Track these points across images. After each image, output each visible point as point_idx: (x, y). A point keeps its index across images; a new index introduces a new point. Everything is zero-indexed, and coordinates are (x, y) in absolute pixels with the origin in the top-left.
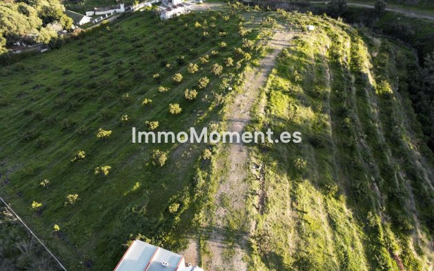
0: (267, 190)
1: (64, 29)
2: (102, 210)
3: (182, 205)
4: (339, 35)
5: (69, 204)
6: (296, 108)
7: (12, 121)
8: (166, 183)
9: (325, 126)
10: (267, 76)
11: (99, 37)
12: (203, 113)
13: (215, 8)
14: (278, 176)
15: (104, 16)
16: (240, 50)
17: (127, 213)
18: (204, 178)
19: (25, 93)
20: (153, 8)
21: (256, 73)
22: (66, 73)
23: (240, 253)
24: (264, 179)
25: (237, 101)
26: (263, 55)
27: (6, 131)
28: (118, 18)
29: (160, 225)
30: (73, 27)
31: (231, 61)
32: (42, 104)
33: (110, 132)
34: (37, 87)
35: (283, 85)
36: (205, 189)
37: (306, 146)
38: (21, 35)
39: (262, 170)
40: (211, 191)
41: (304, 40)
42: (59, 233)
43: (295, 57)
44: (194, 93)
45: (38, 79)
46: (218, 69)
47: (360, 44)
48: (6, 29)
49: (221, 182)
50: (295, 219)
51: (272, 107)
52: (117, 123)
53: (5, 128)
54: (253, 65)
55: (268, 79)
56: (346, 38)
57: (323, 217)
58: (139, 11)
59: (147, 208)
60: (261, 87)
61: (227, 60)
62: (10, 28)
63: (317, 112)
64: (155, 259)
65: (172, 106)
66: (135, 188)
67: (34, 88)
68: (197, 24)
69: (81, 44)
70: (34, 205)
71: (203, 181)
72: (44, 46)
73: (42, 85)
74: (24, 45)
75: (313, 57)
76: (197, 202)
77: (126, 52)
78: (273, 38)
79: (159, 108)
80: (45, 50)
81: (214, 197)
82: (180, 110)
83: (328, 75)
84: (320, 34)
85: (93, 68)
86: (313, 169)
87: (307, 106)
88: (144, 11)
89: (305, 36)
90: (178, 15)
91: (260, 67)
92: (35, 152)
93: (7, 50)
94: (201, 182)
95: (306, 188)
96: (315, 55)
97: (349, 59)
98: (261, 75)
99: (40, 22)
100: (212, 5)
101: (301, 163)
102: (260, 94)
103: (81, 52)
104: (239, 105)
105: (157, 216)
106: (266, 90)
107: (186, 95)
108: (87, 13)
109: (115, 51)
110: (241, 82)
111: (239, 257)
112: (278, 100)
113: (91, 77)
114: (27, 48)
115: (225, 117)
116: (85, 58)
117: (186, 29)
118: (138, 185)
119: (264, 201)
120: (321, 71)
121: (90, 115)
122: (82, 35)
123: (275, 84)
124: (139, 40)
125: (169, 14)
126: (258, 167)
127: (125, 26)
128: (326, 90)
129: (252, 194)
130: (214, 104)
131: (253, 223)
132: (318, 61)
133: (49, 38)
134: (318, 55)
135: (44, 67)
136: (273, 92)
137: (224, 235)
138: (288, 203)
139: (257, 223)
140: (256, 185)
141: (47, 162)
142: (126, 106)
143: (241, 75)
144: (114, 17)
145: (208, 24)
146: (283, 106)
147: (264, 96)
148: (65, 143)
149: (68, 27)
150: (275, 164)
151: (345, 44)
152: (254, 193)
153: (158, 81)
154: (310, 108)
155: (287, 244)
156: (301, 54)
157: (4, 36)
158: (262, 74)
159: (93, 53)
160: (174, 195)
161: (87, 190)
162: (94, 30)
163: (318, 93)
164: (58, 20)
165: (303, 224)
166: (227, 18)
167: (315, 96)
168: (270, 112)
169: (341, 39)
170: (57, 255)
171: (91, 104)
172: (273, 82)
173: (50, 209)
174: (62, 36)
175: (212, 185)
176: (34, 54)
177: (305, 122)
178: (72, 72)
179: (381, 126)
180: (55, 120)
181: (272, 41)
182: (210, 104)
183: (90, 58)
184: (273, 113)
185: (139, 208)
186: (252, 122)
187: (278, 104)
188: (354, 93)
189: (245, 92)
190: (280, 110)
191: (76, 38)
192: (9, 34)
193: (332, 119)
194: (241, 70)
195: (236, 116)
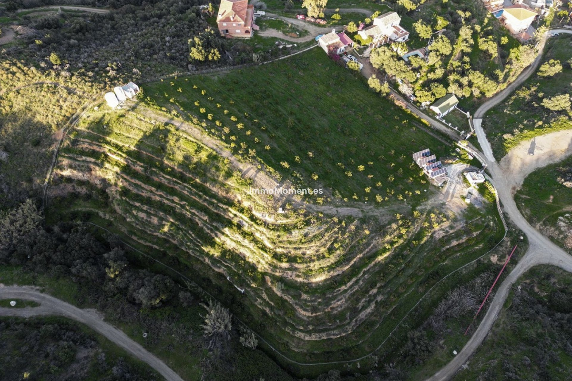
57: (130, 136)
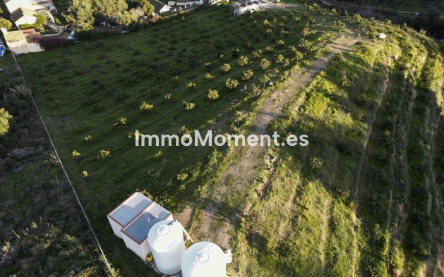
0: (275, 180)
1: (146, 15)
2: (125, 168)
3: (190, 176)
4: (413, 47)
5: (101, 158)
6: (334, 112)
7: (82, 87)
8: (184, 156)
9: (360, 134)
10: (314, 77)
11: (173, 25)
12: (237, 102)
13: (291, 8)
14: (290, 171)
15: (183, 7)
16: (294, 49)
17: (143, 174)
18: (217, 158)
19: (99, 67)
20: (230, 3)
21: (303, 73)
22: (136, 53)
23: (228, 227)
24: (275, 170)
25: (274, 96)
26: (317, 57)
27: (75, 95)
28: (195, 10)
29: (166, 189)
30: (154, 14)
31: (281, 58)
32: (109, 77)
33: (152, 106)
34: (109, 62)
35: (328, 88)
36: (215, 167)
37: (332, 149)
38: (107, 16)
39: (275, 163)
40: (220, 170)
41: (368, 47)
42: (87, 179)
43: (351, 63)
44: (236, 83)
45: (113, 56)
46: (266, 63)
47: (438, 61)
48: (96, 9)
49: (232, 165)
50: (293, 211)
51: (307, 107)
52: (162, 100)
53: (75, 93)
54: (303, 65)
55: (313, 80)
56: (422, 51)
57: (325, 218)
58: (216, 4)
59: (161, 173)
60: (303, 87)
61: (277, 57)
62: (99, 9)
63: (357, 120)
64: (148, 210)
65: (211, 92)
66: (157, 155)
67: (107, 63)
68: (266, 22)
69: (157, 30)
70: (74, 153)
71: (216, 161)
72: (124, 28)
73: (114, 62)
74: (109, 25)
75: (372, 66)
76: (205, 177)
77: (193, 41)
78: (335, 42)
79: (200, 93)
80: (125, 32)
81: (221, 175)
82: (217, 96)
83: (385, 86)
84: (390, 44)
85: (160, 52)
86: (330, 172)
87: (347, 112)
88: (221, 5)
89: (371, 43)
90: (252, 11)
91: (309, 68)
92: (90, 114)
93: (93, 28)
94: (214, 161)
95: (316, 188)
96: (375, 64)
97: (419, 74)
98: (308, 75)
99: (126, 6)
100: (288, 5)
101: (317, 162)
102: (300, 93)
103: (154, 37)
104: (274, 100)
105: (167, 180)
106: (308, 90)
107: (227, 83)
108: (169, 2)
109: (183, 39)
110: (284, 79)
111: (226, 230)
112: (317, 102)
113: (155, 60)
114: (111, 28)
115: (257, 109)
116: (156, 42)
117: (254, 26)
118: (160, 153)
119: (268, 189)
120: (377, 80)
121: (143, 90)
122: (159, 22)
123: (319, 86)
124: (208, 31)
125: (243, 10)
126: (272, 158)
127: (199, 18)
128: (376, 100)
129: (258, 181)
130: (250, 96)
131: (249, 205)
132: (377, 70)
133: (129, 22)
134: (379, 64)
135: (120, 46)
136: (314, 94)
137: (219, 209)
138: (292, 197)
139: (253, 206)
140: (264, 174)
141: (96, 124)
142: (174, 87)
143: (286, 73)
144: (192, 9)
145: (277, 22)
146: (320, 109)
147: (303, 96)
148: (115, 111)
149: (149, 14)
150: (290, 158)
151: (419, 57)
152: (260, 180)
153: (209, 69)
154: (349, 114)
155: (276, 231)
156: (359, 60)
157: (94, 15)
158: (310, 74)
159: (164, 39)
160: (187, 167)
161: (119, 150)
162: (171, 19)
163: (364, 102)
164: (142, 7)
165: (300, 218)
166: (298, 19)
167: (360, 103)
168: (304, 111)
169: (414, 52)
170: (80, 195)
171: (147, 82)
172: (318, 83)
173: (87, 160)
174: (141, 21)
175: (223, 165)
176: (115, 34)
177: (339, 126)
178: (140, 54)
179: (433, 149)
180: (114, 91)
181: (332, 45)
182: (247, 94)
183: (160, 43)
184: (307, 113)
185: (154, 172)
186: (281, 117)
187: (315, 105)
188: (410, 108)
189: (285, 88)
190: (316, 111)
191: (153, 24)
192: (98, 14)
193: (373, 131)
194: (289, 68)
195: (268, 110)
